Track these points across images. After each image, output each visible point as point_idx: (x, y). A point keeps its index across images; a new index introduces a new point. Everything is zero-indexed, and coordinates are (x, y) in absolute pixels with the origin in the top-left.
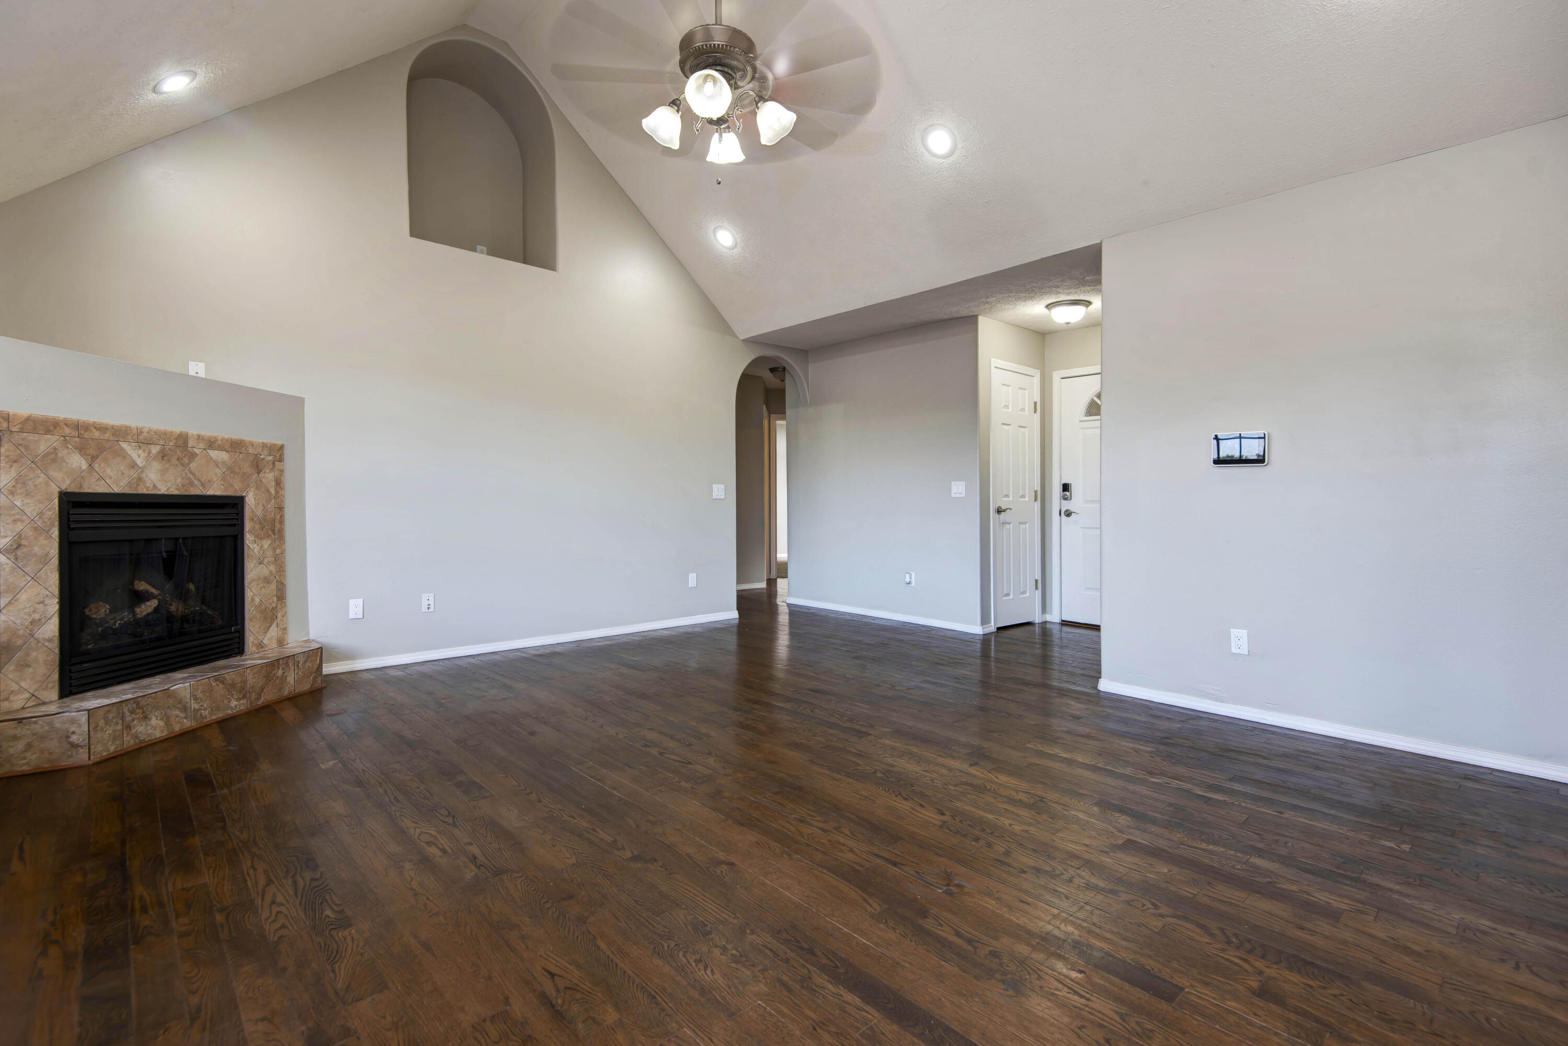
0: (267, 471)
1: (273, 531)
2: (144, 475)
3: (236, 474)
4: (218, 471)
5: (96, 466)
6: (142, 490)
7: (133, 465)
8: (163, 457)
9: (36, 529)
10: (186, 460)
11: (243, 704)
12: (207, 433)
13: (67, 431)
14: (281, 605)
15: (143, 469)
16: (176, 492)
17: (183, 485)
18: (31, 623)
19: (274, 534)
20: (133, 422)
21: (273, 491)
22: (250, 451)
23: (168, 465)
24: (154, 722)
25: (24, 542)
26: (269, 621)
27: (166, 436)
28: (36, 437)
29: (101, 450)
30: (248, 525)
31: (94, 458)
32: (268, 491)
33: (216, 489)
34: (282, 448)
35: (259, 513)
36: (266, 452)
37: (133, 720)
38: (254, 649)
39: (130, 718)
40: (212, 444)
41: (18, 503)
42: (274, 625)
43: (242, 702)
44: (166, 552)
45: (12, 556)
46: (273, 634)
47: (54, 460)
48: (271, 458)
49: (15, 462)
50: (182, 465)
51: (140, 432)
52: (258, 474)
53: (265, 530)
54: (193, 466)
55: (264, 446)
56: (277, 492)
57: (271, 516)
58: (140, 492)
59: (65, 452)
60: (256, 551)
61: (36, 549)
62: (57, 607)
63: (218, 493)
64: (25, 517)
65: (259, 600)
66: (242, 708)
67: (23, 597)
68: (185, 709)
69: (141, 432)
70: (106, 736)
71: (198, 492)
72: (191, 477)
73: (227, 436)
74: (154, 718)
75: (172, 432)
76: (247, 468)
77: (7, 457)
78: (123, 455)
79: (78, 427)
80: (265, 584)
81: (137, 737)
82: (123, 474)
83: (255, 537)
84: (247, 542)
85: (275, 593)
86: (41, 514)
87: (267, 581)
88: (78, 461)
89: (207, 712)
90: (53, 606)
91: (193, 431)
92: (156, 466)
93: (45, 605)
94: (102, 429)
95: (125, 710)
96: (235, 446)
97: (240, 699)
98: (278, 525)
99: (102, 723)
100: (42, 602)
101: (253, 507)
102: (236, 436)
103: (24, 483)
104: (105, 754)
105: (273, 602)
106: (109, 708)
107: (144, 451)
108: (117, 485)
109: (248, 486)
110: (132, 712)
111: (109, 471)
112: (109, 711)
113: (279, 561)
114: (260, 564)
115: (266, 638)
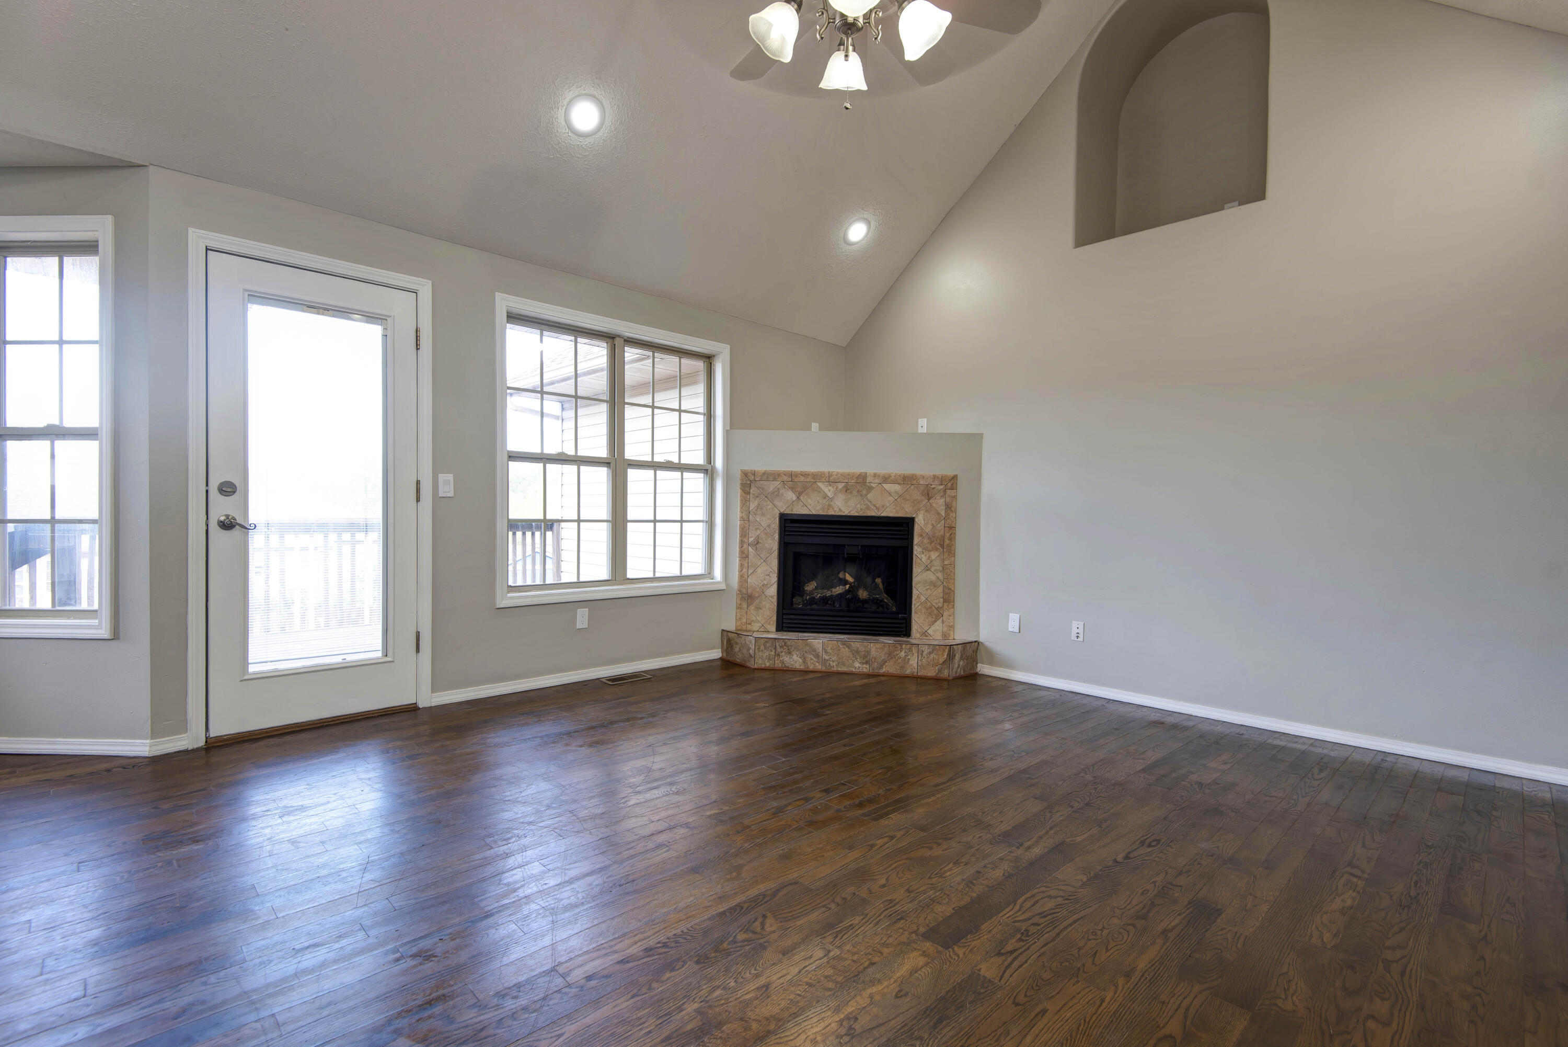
0: (937, 498)
1: (942, 546)
2: (833, 503)
3: (908, 500)
4: (891, 499)
5: (802, 498)
6: (831, 513)
7: (825, 496)
8: (846, 491)
9: (766, 534)
10: (864, 492)
11: (866, 668)
12: (882, 471)
13: (785, 478)
14: (948, 606)
15: (831, 499)
16: (856, 514)
17: (862, 509)
18: (763, 585)
19: (943, 548)
20: (826, 469)
21: (943, 513)
22: (921, 483)
23: (850, 496)
24: (795, 657)
25: (760, 541)
26: (934, 617)
27: (850, 476)
28: (768, 483)
29: (805, 489)
30: (916, 540)
31: (800, 493)
32: (938, 514)
33: (890, 511)
34: (955, 478)
35: (928, 529)
36: (936, 482)
37: (782, 652)
38: (918, 636)
39: (780, 650)
40: (886, 479)
41: (758, 520)
42: (940, 621)
43: (865, 666)
44: (847, 554)
45: (754, 548)
46: (938, 628)
47: (778, 495)
48: (942, 487)
49: (757, 497)
50: (861, 495)
51: (830, 475)
52: (929, 500)
53: (932, 545)
54: (870, 496)
55: (935, 477)
56: (947, 514)
57: (940, 534)
58: (830, 513)
59: (784, 490)
60: (923, 560)
61: (766, 545)
62: (776, 579)
63: (891, 515)
64: (761, 527)
65: (924, 599)
66: (865, 670)
67: (759, 570)
68: (817, 656)
69: (832, 475)
70: (764, 656)
71: (873, 514)
72: (868, 503)
73: (900, 472)
74: (795, 656)
75: (854, 473)
76: (917, 495)
77: (753, 494)
78: (819, 490)
79: (792, 475)
80: (932, 587)
81: (783, 663)
82: (818, 502)
83: (923, 549)
84: (915, 552)
85: (941, 595)
86: (769, 526)
87: (933, 585)
88: (791, 496)
89: (834, 664)
90: (774, 578)
91: (870, 470)
92: (842, 496)
93: (770, 577)
94: (805, 475)
95: (777, 644)
96: (907, 480)
97: (863, 663)
98: (947, 542)
99: (762, 648)
100: (769, 575)
101: (922, 526)
102: (908, 472)
103: (761, 509)
104: (763, 666)
105: (939, 602)
106: (768, 640)
107: (833, 487)
108: (814, 509)
109: (919, 510)
110: (781, 647)
111: (809, 501)
112: (767, 642)
113: (948, 572)
114: (928, 570)
115: (931, 629)
